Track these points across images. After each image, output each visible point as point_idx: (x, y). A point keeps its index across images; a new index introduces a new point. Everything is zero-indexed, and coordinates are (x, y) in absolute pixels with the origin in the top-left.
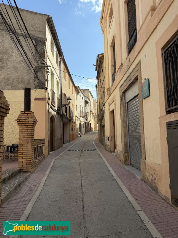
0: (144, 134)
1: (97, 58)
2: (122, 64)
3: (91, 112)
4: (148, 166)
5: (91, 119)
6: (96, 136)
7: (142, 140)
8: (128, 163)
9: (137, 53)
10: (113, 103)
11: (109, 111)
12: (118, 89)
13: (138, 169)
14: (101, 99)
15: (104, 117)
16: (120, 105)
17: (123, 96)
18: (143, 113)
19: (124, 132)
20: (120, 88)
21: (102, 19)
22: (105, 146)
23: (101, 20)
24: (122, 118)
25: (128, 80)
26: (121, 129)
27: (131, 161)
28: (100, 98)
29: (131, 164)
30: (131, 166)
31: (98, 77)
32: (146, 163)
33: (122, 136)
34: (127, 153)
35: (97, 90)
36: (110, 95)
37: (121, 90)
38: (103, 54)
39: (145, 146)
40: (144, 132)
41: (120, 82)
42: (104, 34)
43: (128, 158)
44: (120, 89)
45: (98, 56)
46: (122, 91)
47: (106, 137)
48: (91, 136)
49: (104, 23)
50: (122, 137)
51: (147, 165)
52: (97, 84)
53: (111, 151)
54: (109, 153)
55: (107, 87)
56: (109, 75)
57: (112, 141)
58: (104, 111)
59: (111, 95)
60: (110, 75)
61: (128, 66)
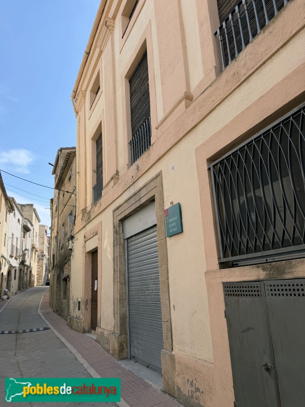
0: (169, 301)
1: (58, 153)
2: (117, 172)
3: (33, 248)
4: (179, 363)
5: (32, 263)
6: (43, 298)
7: (164, 310)
8: (125, 354)
9: (156, 159)
10: (96, 237)
11: (85, 250)
12: (109, 213)
13: (148, 367)
14: (63, 225)
15: (69, 260)
16: (113, 241)
17: (119, 226)
18: (167, 261)
19: (120, 294)
20: (114, 211)
21: (75, 92)
22: (70, 319)
23: (75, 94)
24: (116, 266)
25: (133, 201)
26: (114, 288)
27: (132, 350)
28: (61, 223)
29: (132, 358)
30: (132, 362)
31: (59, 185)
32: (176, 357)
33: (116, 301)
34: (123, 336)
35: (51, 209)
36: (89, 221)
37: (116, 215)
38: (74, 148)
39: (171, 325)
40: (169, 297)
41: (114, 201)
42: (77, 117)
43: (125, 345)
44: (113, 214)
45: (61, 150)
46: (120, 217)
47: (71, 302)
48: (31, 298)
49: (81, 99)
50: (114, 303)
51: (176, 362)
52: (53, 197)
53: (84, 329)
54: (81, 334)
55: (80, 206)
56: (86, 186)
57: (87, 309)
58: (71, 249)
59: (91, 221)
60: (88, 186)
61: (134, 178)
